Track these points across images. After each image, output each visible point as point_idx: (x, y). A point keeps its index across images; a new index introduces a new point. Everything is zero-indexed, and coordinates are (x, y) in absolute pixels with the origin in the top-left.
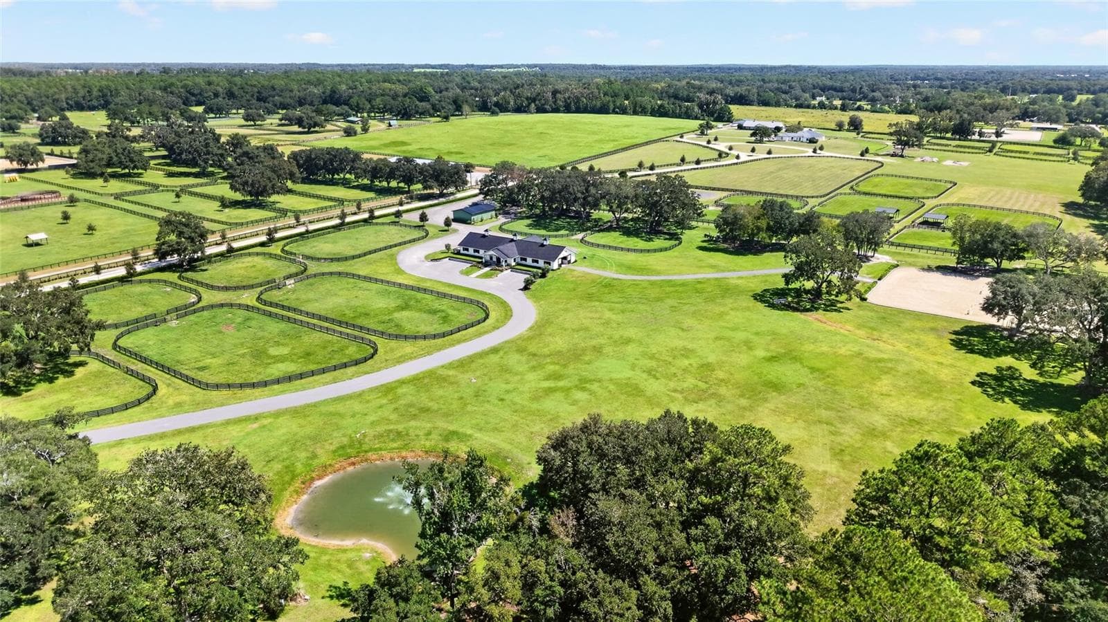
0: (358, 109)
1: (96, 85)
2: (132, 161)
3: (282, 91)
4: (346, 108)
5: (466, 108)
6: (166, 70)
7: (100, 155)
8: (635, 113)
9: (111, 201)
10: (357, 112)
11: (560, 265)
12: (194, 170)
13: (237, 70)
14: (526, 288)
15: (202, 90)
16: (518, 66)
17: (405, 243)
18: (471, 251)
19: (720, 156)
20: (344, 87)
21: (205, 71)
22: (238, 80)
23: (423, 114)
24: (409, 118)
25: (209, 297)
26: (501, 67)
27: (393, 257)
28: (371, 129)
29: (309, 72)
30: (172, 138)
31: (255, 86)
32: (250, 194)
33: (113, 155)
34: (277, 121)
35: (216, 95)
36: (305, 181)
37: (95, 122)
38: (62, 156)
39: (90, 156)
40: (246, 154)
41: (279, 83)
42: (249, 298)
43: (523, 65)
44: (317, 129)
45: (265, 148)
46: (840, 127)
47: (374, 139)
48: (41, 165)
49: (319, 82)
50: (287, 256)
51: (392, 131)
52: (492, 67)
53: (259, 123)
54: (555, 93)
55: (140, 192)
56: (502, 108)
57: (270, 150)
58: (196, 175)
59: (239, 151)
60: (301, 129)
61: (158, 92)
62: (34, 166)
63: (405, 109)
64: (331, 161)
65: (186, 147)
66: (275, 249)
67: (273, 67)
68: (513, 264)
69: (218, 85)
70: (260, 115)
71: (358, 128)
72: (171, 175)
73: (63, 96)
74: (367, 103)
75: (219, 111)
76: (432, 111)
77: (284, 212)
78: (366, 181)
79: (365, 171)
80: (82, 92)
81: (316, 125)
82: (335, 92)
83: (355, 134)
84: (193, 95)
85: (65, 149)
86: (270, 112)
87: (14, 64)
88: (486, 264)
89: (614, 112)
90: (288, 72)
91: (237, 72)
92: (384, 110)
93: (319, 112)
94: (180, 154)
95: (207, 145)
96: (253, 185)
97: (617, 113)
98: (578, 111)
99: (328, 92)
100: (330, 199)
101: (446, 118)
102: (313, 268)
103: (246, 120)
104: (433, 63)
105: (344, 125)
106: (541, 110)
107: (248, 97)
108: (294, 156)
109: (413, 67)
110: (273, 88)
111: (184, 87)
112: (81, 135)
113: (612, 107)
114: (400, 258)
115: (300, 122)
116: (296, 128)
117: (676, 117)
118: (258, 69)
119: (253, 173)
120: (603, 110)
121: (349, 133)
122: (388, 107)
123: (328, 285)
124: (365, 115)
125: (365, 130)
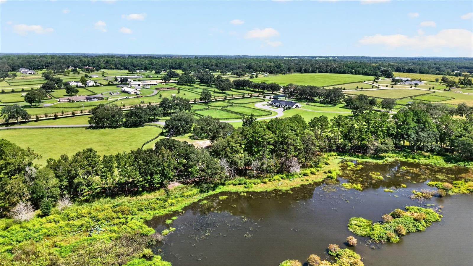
0: (256, 70)
1: (178, 61)
2: (192, 81)
3: (233, 65)
4: (252, 70)
5: (292, 71)
6: (196, 57)
7: (184, 79)
8: (356, 74)
9: (187, 90)
10: (256, 71)
11: (295, 107)
12: (207, 85)
13: (219, 58)
14: (284, 111)
15: (208, 64)
16: (328, 57)
17: (258, 102)
18: (274, 104)
19: (373, 87)
20: (254, 64)
21: (208, 58)
22: (219, 61)
23: (278, 72)
24: (272, 74)
25: (210, 108)
26: (321, 57)
27: (254, 104)
28: (258, 77)
29: (243, 59)
30: (201, 76)
31: (225, 63)
32: (221, 90)
33: (187, 79)
34: (231, 74)
35: (212, 66)
36: (235, 89)
37: (180, 72)
38: (173, 80)
39: (182, 80)
40: (221, 81)
41: (232, 62)
42: (220, 108)
43: (330, 57)
44: (242, 76)
45: (226, 79)
46: (437, 81)
47: (259, 79)
48: (169, 82)
49: (246, 62)
50: (228, 102)
51: (265, 77)
52: (317, 57)
53: (225, 74)
54: (327, 66)
55: (194, 89)
56: (306, 71)
57: (227, 80)
58: (207, 86)
59: (219, 80)
60: (237, 76)
61: (195, 64)
62: (168, 82)
63: (271, 70)
64: (244, 83)
65: (206, 78)
66: (227, 101)
67: (231, 57)
68: (283, 106)
69: (213, 62)
70: (225, 72)
71: (254, 76)
72: (201, 86)
73: (169, 65)
74: (259, 68)
75: (214, 70)
76: (280, 72)
77: (229, 95)
78: (252, 89)
79: (252, 86)
80: (174, 63)
81: (242, 75)
82: (250, 65)
83: (253, 78)
84: (205, 65)
85: (174, 79)
86: (228, 71)
87: (152, 55)
88: (276, 106)
89: (348, 73)
90: (236, 58)
91: (218, 58)
92: (264, 71)
93: (243, 71)
94: (204, 80)
95: (211, 78)
96: (222, 88)
97: (349, 74)
98: (334, 73)
99: (248, 65)
100: (241, 93)
101: (284, 74)
102: (234, 105)
103: (221, 73)
104: (292, 56)
105: (250, 75)
106: (321, 72)
107: (222, 66)
108: (234, 81)
109: (284, 57)
110: (230, 64)
111: (203, 63)
112: (177, 75)
113: (347, 71)
114: (255, 105)
115: (237, 74)
116: (236, 76)
117: (371, 76)
118: (226, 57)
119: (223, 85)
120: (344, 72)
121: (251, 77)
122: (266, 70)
123: (237, 108)
124: (258, 72)
125: (257, 77)
